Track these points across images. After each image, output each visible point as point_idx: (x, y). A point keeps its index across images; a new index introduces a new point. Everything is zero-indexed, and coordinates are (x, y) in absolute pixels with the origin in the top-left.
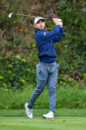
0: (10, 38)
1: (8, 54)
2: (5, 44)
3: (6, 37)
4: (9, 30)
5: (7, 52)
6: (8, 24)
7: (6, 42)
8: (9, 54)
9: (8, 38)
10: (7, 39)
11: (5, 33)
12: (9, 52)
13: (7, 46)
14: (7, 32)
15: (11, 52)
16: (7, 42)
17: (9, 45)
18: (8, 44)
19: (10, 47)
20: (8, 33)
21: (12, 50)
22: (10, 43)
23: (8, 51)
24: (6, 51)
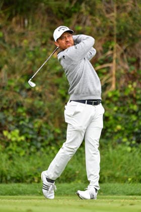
0: (134, 59)
1: (130, 86)
2: (126, 70)
3: (127, 58)
4: (132, 46)
5: (128, 84)
6: (131, 35)
7: (127, 66)
8: (133, 87)
9: (130, 59)
10: (128, 62)
11: (125, 51)
12: (132, 84)
13: (128, 74)
14: (129, 50)
15: (135, 84)
16: (129, 66)
17: (132, 72)
18: (131, 69)
19: (133, 75)
20: (131, 50)
21: (137, 81)
22: (133, 68)
23: (130, 82)
24: (126, 82)
